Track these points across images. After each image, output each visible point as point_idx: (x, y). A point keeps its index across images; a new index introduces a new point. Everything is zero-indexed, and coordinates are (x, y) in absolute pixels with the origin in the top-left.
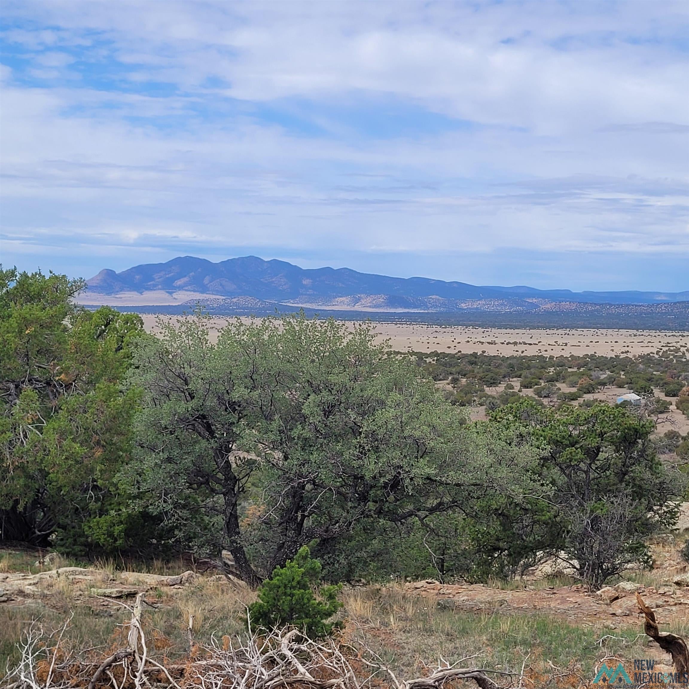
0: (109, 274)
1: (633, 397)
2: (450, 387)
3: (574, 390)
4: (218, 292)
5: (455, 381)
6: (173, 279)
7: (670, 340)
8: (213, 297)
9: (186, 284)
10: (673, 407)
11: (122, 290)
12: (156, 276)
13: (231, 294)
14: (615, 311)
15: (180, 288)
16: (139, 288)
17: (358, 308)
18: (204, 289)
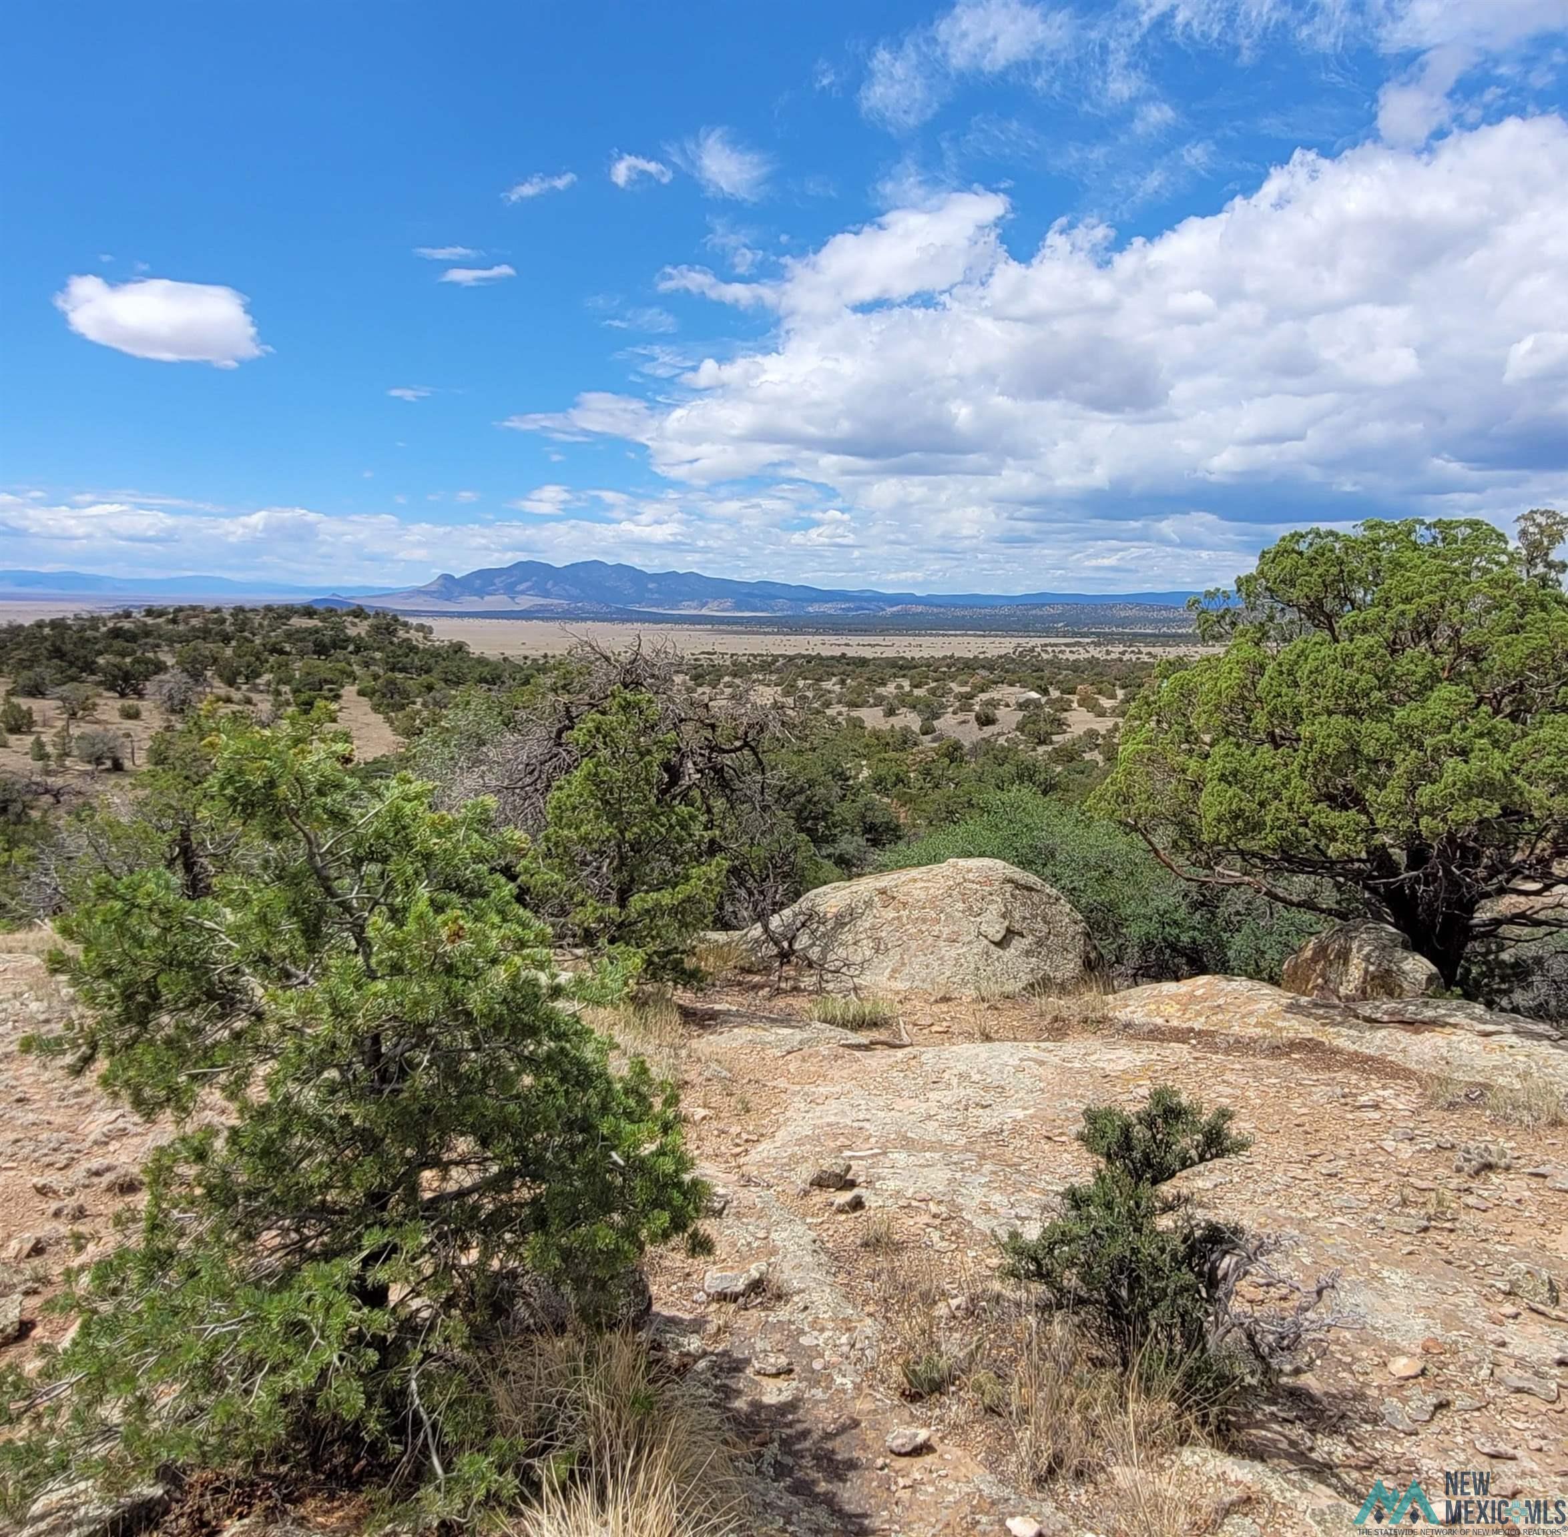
0: (447, 578)
1: (1034, 695)
2: (837, 688)
3: (968, 689)
4: (560, 597)
5: (843, 682)
6: (515, 584)
7: (1020, 640)
8: (556, 602)
9: (529, 589)
10: (1075, 705)
11: (462, 594)
12: (497, 581)
13: (576, 599)
14: (959, 613)
15: (523, 592)
16: (481, 593)
17: (704, 612)
18: (546, 594)
